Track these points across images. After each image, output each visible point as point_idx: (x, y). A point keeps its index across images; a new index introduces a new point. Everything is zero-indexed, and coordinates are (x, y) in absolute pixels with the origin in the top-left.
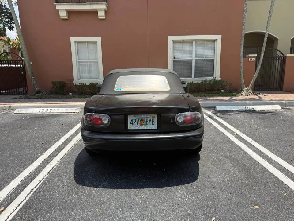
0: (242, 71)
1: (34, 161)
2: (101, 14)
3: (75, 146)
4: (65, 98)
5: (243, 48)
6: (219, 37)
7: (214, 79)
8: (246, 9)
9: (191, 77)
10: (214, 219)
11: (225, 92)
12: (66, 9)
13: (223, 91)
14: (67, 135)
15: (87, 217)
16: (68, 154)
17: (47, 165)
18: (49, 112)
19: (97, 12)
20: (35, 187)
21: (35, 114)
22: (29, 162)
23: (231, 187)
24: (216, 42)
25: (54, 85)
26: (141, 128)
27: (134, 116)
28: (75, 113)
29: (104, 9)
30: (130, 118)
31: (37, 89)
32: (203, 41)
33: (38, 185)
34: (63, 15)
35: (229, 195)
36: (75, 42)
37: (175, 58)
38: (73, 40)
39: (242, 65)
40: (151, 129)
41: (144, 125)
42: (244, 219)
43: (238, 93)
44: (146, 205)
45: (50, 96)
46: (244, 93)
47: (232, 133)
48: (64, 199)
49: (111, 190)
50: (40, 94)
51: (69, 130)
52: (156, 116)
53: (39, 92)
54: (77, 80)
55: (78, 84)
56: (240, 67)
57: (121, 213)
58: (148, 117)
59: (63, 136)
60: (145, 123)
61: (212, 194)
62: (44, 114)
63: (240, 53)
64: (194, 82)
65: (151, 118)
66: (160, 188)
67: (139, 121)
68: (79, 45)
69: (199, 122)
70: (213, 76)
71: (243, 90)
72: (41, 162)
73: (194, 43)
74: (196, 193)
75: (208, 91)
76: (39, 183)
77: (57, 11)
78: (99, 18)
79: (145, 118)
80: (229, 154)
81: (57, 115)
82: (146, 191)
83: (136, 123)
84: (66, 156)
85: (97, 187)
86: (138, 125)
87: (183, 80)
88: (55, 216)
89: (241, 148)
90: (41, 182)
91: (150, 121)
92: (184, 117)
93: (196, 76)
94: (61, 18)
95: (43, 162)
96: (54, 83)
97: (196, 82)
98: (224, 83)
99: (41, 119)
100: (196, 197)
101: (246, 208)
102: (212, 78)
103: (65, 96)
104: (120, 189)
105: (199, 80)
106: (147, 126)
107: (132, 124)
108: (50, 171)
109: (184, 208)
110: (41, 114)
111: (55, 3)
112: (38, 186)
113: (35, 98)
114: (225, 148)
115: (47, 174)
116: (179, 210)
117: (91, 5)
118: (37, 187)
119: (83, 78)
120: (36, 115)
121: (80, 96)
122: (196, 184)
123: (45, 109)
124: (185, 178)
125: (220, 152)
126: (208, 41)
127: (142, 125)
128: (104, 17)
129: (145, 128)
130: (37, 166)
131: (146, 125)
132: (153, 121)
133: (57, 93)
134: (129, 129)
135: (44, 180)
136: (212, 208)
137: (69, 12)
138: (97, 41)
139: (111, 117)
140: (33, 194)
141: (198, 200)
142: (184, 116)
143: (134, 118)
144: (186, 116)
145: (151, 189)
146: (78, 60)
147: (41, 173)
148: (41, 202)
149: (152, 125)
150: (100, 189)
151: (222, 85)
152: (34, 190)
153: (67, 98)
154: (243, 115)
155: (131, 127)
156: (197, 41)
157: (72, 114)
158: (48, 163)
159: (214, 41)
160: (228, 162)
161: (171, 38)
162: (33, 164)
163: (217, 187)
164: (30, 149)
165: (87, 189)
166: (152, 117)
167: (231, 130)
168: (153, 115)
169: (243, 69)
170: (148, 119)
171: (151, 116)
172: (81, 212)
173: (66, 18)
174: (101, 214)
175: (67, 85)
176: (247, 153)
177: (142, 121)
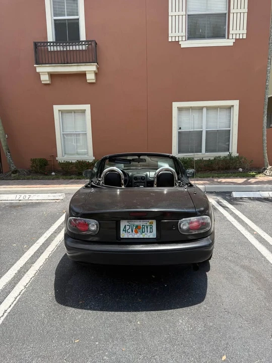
0: (265, 145)
1: (9, 269)
2: (91, 77)
3: (57, 249)
4: (46, 179)
5: (266, 117)
6: (236, 103)
7: (230, 155)
8: (269, 68)
9: (201, 152)
10: (224, 358)
11: (244, 172)
12: (48, 72)
13: (241, 170)
14: (48, 232)
15: (71, 350)
16: (49, 260)
17: (24, 275)
18: (27, 198)
19: (86, 74)
20: (9, 307)
21: (10, 201)
22: (3, 270)
23: (247, 311)
24: (232, 109)
25: (33, 163)
26: (136, 236)
27: (128, 222)
28: (59, 201)
29: (94, 71)
30: (123, 224)
31: (13, 169)
32: (215, 108)
33: (13, 303)
34: (45, 78)
35: (244, 324)
36: (59, 111)
37: (180, 128)
38: (57, 108)
39: (265, 138)
40: (148, 238)
41: (139, 233)
42: (262, 358)
43: (259, 173)
44: (142, 335)
45: (28, 176)
46: (268, 173)
47: (251, 231)
48: (43, 325)
49: (99, 313)
50: (17, 174)
51: (51, 225)
52: (154, 222)
53: (15, 172)
54: (61, 157)
55: (63, 162)
56: (263, 140)
57: (110, 346)
58: (145, 222)
59: (43, 234)
60: (141, 230)
61: (223, 321)
62: (21, 202)
63: (263, 123)
64: (204, 159)
65: (148, 224)
66: (159, 312)
67: (134, 227)
68: (64, 115)
69: (208, 229)
70: (229, 150)
71: (266, 169)
72: (16, 272)
73: (205, 110)
74: (203, 319)
75: (222, 169)
76: (15, 300)
77: (38, 75)
78: (88, 81)
79: (142, 224)
80: (246, 262)
81: (36, 203)
82: (142, 315)
83: (130, 230)
84: (46, 263)
85: (82, 309)
86: (132, 232)
87: (191, 155)
88: (33, 348)
89: (261, 254)
90: (17, 300)
91: (147, 228)
92: (189, 224)
93: (207, 151)
94: (43, 82)
95: (19, 271)
96: (34, 161)
97: (207, 159)
98: (243, 159)
99: (17, 208)
100: (203, 325)
101: (265, 343)
102: (227, 154)
103: (46, 177)
104: (110, 312)
105: (211, 156)
106: (144, 234)
107: (125, 231)
108: (27, 284)
109: (188, 341)
110: (18, 201)
111: (35, 65)
112: (13, 306)
113: (10, 180)
114: (242, 253)
115: (23, 288)
116: (181, 344)
117: (79, 67)
118: (11, 307)
119: (68, 154)
120: (11, 203)
121: (64, 177)
122: (203, 305)
123: (23, 195)
124: (191, 297)
125: (235, 260)
126: (222, 108)
127: (138, 232)
128: (94, 81)
129: (141, 236)
130: (12, 276)
131: (143, 232)
132: (150, 228)
133: (36, 172)
134: (121, 237)
135: (19, 296)
136: (223, 342)
137: (52, 76)
138: (85, 110)
139: (99, 223)
140: (7, 316)
141: (206, 330)
142: (189, 222)
143: (128, 224)
144: (191, 223)
145: (148, 312)
146: (62, 133)
147: (16, 287)
148: (16, 328)
149: (150, 232)
150: (87, 311)
151: (240, 162)
152: (8, 311)
153: (49, 179)
154: (266, 205)
155: (123, 235)
156: (208, 108)
157: (54, 202)
158: (25, 273)
159: (230, 108)
160: (245, 274)
161: (176, 105)
162: (7, 273)
163: (230, 311)
164: (4, 251)
165: (71, 310)
166: (150, 223)
167: (250, 227)
168: (150, 221)
169: (267, 143)
170: (145, 225)
171: (148, 222)
172: (63, 344)
173: (49, 82)
174: (87, 347)
175: (49, 163)
176: (269, 262)
177: (137, 227)
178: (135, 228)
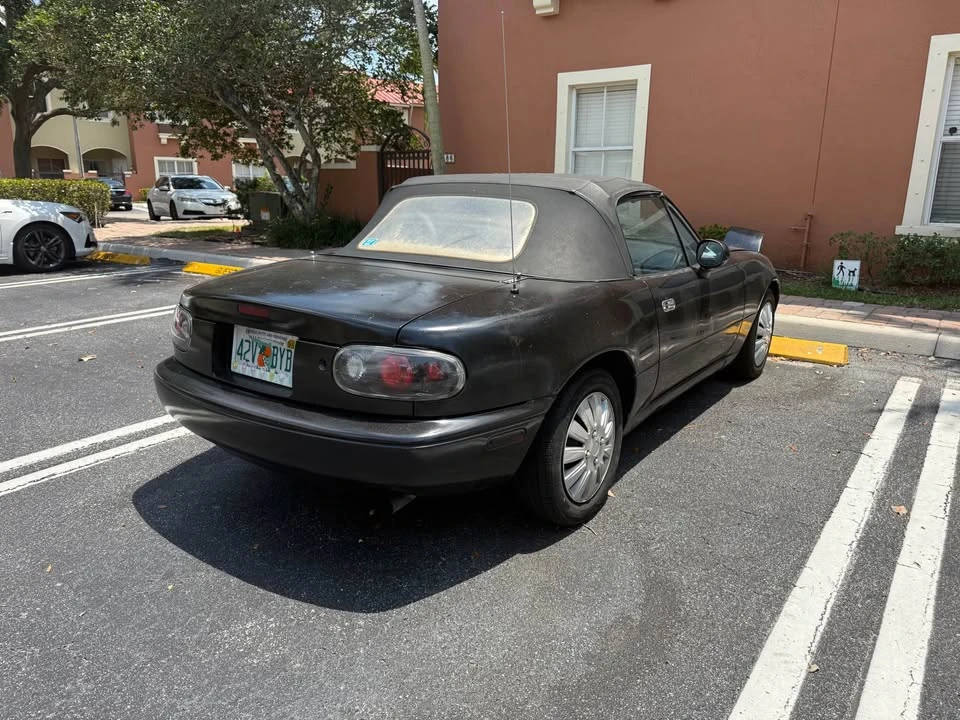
20: (66, 472)
26: (258, 374)
27: (249, 332)
30: (239, 335)
33: (79, 468)
36: (572, 87)
38: (565, 80)
40: (279, 383)
41: (266, 366)
47: (895, 500)
58: (279, 340)
60: (269, 360)
65: (285, 345)
67: (258, 350)
68: (584, 98)
76: (88, 465)
79: (274, 344)
83: (249, 356)
86: (253, 360)
90: (94, 464)
91: (282, 356)
92: (366, 363)
106: (273, 371)
107: (241, 355)
108: (150, 445)
115: (134, 449)
127: (263, 365)
129: (268, 377)
130: (154, 426)
131: (272, 366)
132: (288, 358)
134: (232, 369)
135: (107, 460)
138: (636, 81)
139: (193, 322)
143: (248, 339)
146: (572, 149)
149: (286, 370)
155: (236, 364)
166: (288, 344)
168: (289, 338)
170: (279, 346)
171: (285, 339)
173: (551, 10)
177: (264, 350)
178: (260, 353)
